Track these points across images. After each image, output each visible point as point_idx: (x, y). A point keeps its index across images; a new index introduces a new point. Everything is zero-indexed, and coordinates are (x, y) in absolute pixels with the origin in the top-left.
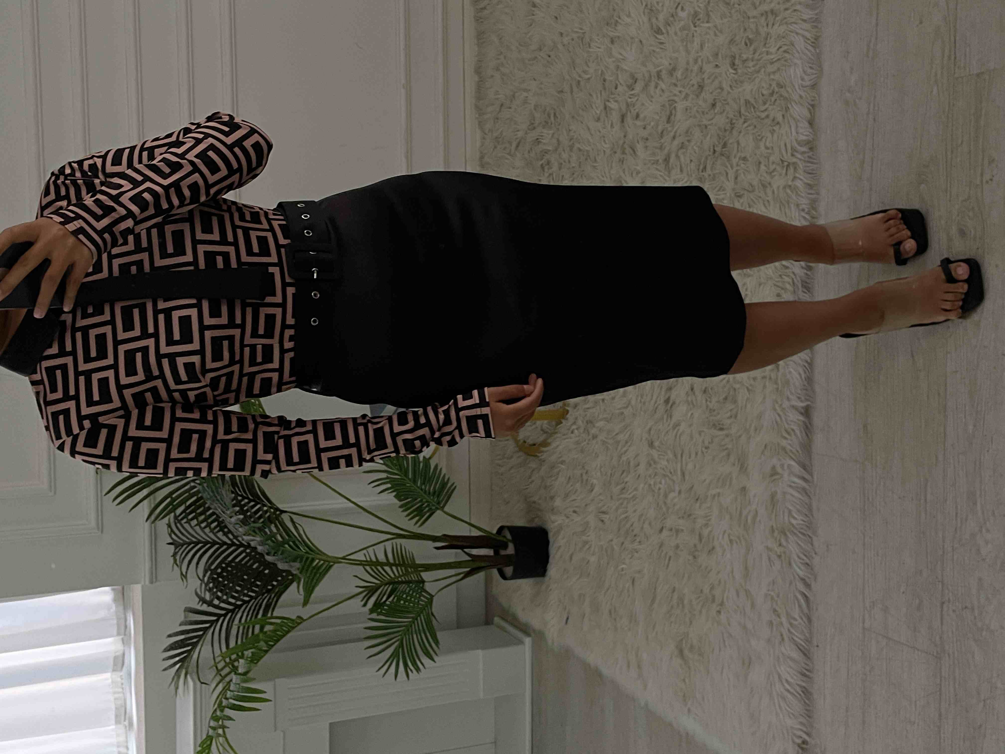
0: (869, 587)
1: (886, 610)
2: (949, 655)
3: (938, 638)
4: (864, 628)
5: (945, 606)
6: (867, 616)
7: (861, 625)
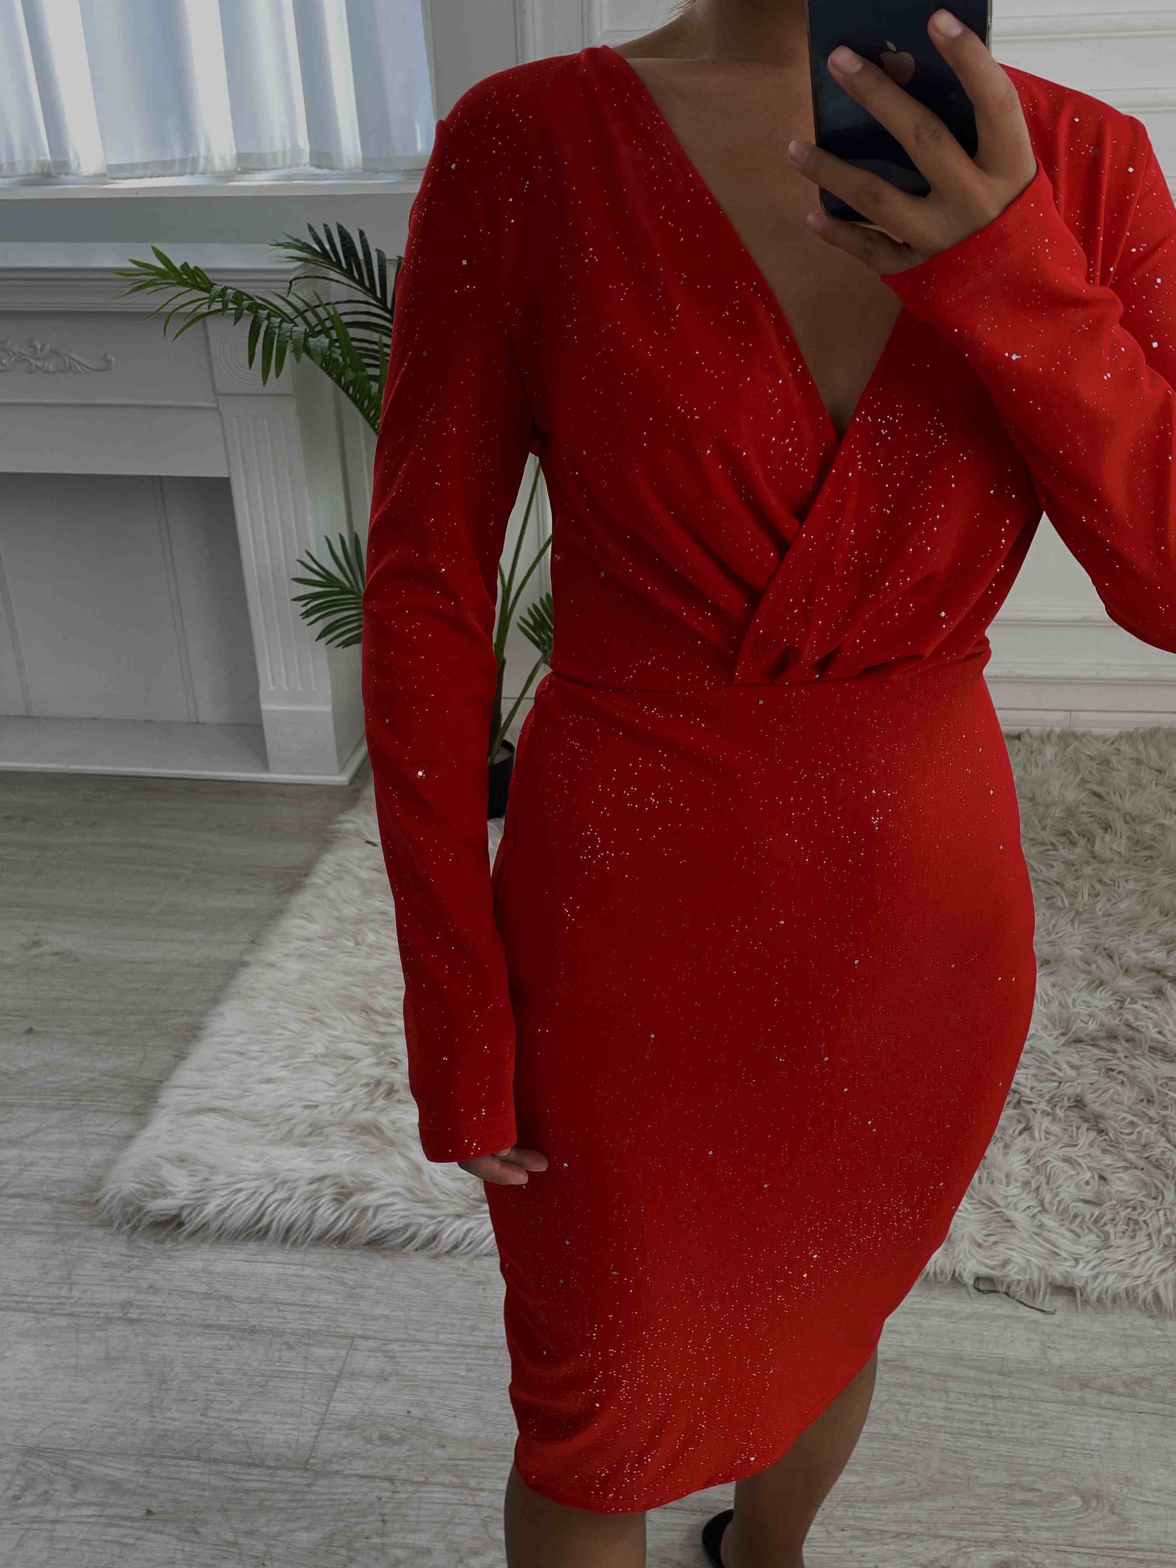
0: (419, 1351)
1: (382, 1378)
2: (309, 1485)
3: (336, 1467)
4: (353, 1337)
5: (386, 1485)
6: (371, 1343)
7: (360, 1332)
